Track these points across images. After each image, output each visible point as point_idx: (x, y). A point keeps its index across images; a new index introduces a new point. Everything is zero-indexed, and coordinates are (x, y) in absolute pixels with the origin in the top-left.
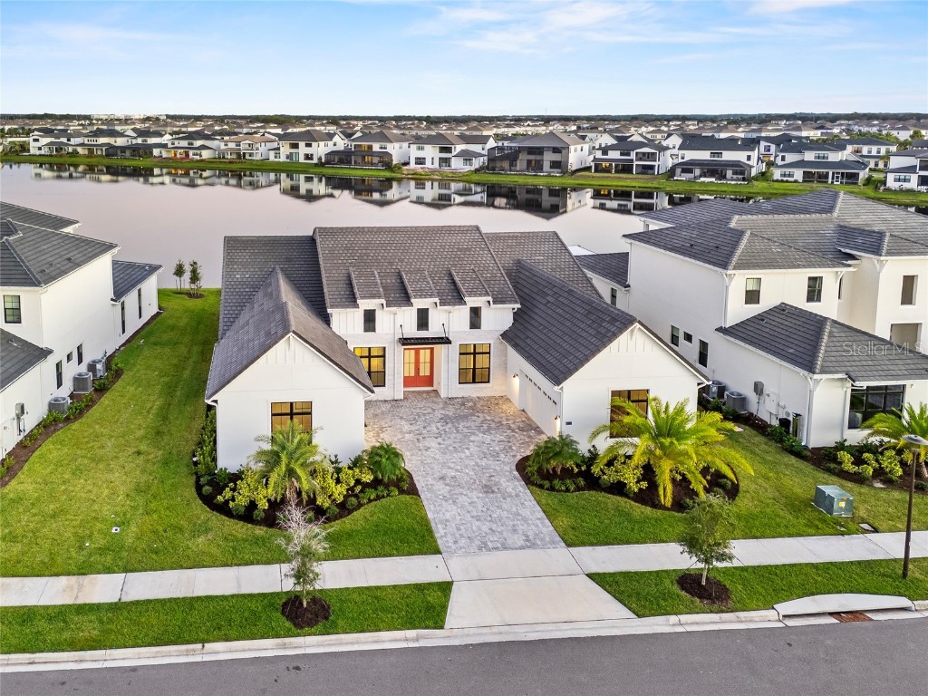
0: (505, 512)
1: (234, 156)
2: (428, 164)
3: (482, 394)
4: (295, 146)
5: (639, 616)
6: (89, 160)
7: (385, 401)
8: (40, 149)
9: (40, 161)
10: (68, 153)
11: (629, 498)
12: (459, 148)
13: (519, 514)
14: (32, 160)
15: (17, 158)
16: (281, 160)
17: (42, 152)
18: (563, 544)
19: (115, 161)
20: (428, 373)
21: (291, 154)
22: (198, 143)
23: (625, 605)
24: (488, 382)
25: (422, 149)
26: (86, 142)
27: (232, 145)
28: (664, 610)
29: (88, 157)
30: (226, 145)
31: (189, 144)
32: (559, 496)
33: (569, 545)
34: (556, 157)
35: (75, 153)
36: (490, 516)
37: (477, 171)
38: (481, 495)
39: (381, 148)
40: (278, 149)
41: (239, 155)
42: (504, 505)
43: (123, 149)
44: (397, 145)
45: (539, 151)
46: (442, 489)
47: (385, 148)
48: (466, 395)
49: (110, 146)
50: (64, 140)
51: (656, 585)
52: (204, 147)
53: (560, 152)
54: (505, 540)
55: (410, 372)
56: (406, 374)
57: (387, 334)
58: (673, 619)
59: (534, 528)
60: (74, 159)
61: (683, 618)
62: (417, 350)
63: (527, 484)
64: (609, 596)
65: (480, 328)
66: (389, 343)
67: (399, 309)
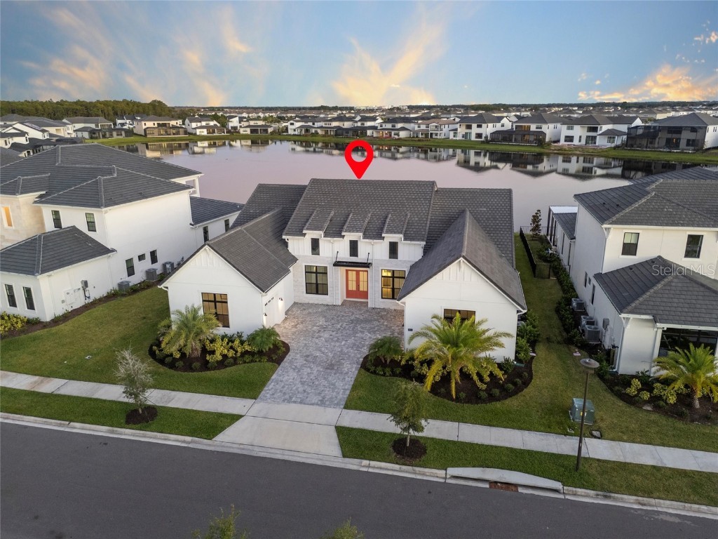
0: (326, 382)
1: (424, 136)
2: (576, 142)
4: (469, 127)
5: (344, 456)
6: (325, 139)
7: (327, 305)
8: (295, 130)
9: (295, 139)
10: (312, 133)
12: (605, 128)
13: (334, 385)
14: (290, 139)
15: (279, 137)
16: (458, 139)
17: (296, 133)
18: (343, 406)
19: (341, 140)
20: (365, 290)
21: (466, 133)
22: (399, 125)
23: (341, 449)
25: (572, 129)
26: (324, 126)
27: (423, 127)
28: (363, 455)
29: (323, 136)
30: (419, 127)
31: (393, 126)
33: (345, 407)
34: (692, 136)
35: (317, 133)
36: (313, 383)
37: (617, 147)
38: (321, 370)
39: (537, 128)
40: (456, 130)
41: (427, 135)
42: (330, 378)
43: (347, 130)
44: (551, 126)
45: (678, 130)
46: (300, 363)
47: (541, 128)
48: (386, 307)
49: (339, 128)
50: (310, 124)
52: (403, 129)
53: (696, 131)
54: (307, 397)
55: (353, 287)
56: (350, 288)
57: (327, 257)
58: (365, 462)
59: (334, 394)
60: (314, 138)
61: (373, 463)
62: (358, 272)
63: (361, 367)
64: (337, 441)
65: (397, 258)
66: (329, 263)
67: (333, 239)
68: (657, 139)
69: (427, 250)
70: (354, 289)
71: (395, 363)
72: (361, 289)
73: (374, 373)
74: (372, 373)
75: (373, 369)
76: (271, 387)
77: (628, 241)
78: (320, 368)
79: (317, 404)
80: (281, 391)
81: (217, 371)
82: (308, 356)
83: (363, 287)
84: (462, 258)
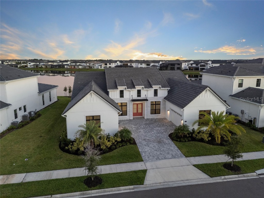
0: (165, 148)
1: (89, 68)
3: (158, 117)
4: (106, 64)
5: (211, 177)
6: (46, 69)
7: (127, 120)
10: (40, 67)
11: (205, 143)
12: (152, 64)
13: (170, 149)
15: (24, 69)
16: (102, 68)
17: (32, 67)
18: (185, 157)
19: (53, 69)
20: (141, 112)
21: (105, 67)
22: (78, 64)
23: (207, 174)
24: (160, 113)
25: (142, 64)
26: (45, 64)
27: (88, 64)
28: (220, 175)
29: (45, 68)
30: (86, 64)
31: (75, 64)
32: (183, 143)
33: (186, 157)
35: (42, 67)
36: (160, 150)
38: (157, 144)
40: (101, 65)
41: (90, 67)
42: (165, 147)
43: (56, 66)
44: (135, 64)
46: (144, 143)
47: (131, 64)
48: (153, 118)
49: (52, 65)
50: (38, 64)
51: (216, 167)
52: (80, 65)
53: (180, 65)
54: (165, 156)
56: (134, 112)
57: (127, 98)
58: (223, 177)
59: (175, 152)
60: (41, 69)
61: (226, 177)
62: (137, 104)
63: (172, 140)
64: (201, 171)
65: (157, 96)
66: (128, 101)
67: (131, 90)
68: (168, 67)
69: (169, 92)
70: (136, 112)
71: (185, 136)
72: (139, 112)
73: (180, 141)
74: (179, 141)
75: (179, 140)
76: (144, 155)
77: (240, 83)
79: (173, 158)
80: (150, 156)
82: (145, 140)
83: (140, 111)
84: (208, 88)
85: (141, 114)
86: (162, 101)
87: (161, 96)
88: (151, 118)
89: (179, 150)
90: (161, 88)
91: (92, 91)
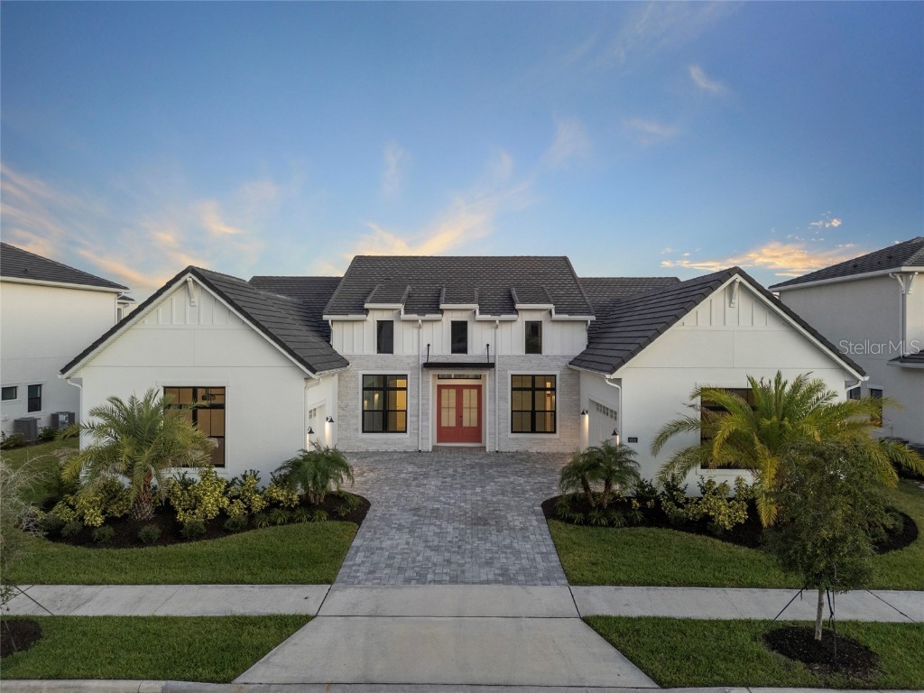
0: (488, 544)
3: (545, 449)
5: (663, 685)
11: (715, 536)
13: (510, 546)
18: (565, 581)
20: (474, 424)
24: (554, 432)
33: (573, 582)
36: (459, 547)
38: (463, 526)
42: (493, 538)
46: (406, 519)
48: (521, 449)
54: (463, 572)
55: (449, 420)
56: (444, 424)
57: (408, 357)
59: (525, 562)
62: (459, 389)
63: (547, 518)
64: (612, 650)
65: (541, 353)
66: (412, 369)
67: (423, 318)
70: (453, 423)
71: (621, 505)
72: (466, 423)
73: (586, 522)
74: (580, 524)
75: (579, 516)
76: (358, 560)
78: (456, 524)
79: (497, 582)
80: (388, 566)
81: (209, 542)
82: (417, 509)
83: (469, 419)
84: (737, 276)
85: (476, 434)
86: (561, 375)
87: (557, 352)
88: (513, 448)
89: (554, 557)
90: (555, 316)
91: (190, 274)
